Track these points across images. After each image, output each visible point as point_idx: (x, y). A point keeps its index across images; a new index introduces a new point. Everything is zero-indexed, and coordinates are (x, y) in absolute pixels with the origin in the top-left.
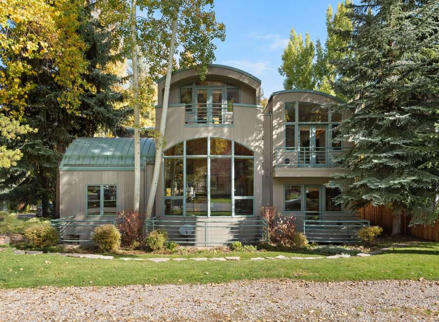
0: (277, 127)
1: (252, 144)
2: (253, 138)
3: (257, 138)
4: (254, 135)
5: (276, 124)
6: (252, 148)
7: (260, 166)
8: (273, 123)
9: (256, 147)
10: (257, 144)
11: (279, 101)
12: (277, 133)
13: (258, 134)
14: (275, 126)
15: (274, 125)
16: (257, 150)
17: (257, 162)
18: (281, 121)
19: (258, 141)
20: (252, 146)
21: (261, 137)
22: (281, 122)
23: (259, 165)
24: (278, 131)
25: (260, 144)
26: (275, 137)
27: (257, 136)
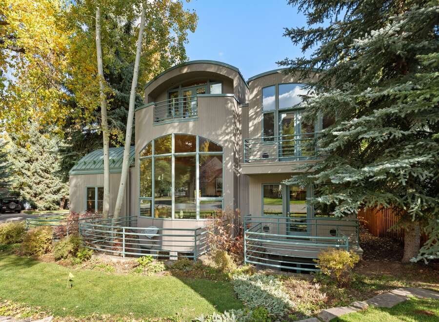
0: (254, 117)
1: (220, 138)
2: (222, 131)
3: (227, 131)
4: (224, 128)
5: (253, 114)
6: (221, 143)
7: (230, 164)
8: (250, 113)
9: (226, 141)
10: (227, 137)
11: (257, 87)
12: (254, 124)
13: (228, 127)
14: (252, 116)
15: (250, 116)
16: (226, 145)
17: (227, 159)
18: (258, 110)
19: (227, 134)
20: (220, 141)
21: (231, 130)
22: (259, 112)
23: (229, 162)
24: (256, 122)
25: (231, 137)
26: (251, 129)
27: (227, 129)
